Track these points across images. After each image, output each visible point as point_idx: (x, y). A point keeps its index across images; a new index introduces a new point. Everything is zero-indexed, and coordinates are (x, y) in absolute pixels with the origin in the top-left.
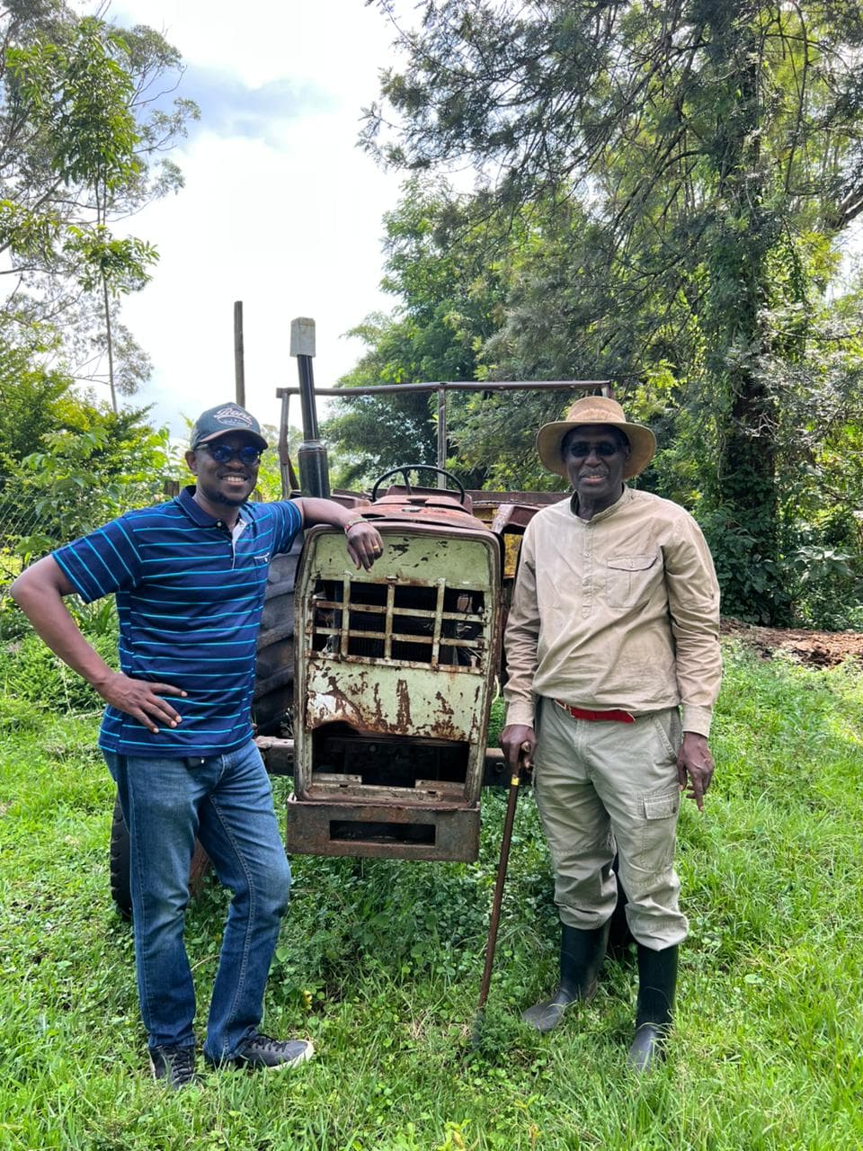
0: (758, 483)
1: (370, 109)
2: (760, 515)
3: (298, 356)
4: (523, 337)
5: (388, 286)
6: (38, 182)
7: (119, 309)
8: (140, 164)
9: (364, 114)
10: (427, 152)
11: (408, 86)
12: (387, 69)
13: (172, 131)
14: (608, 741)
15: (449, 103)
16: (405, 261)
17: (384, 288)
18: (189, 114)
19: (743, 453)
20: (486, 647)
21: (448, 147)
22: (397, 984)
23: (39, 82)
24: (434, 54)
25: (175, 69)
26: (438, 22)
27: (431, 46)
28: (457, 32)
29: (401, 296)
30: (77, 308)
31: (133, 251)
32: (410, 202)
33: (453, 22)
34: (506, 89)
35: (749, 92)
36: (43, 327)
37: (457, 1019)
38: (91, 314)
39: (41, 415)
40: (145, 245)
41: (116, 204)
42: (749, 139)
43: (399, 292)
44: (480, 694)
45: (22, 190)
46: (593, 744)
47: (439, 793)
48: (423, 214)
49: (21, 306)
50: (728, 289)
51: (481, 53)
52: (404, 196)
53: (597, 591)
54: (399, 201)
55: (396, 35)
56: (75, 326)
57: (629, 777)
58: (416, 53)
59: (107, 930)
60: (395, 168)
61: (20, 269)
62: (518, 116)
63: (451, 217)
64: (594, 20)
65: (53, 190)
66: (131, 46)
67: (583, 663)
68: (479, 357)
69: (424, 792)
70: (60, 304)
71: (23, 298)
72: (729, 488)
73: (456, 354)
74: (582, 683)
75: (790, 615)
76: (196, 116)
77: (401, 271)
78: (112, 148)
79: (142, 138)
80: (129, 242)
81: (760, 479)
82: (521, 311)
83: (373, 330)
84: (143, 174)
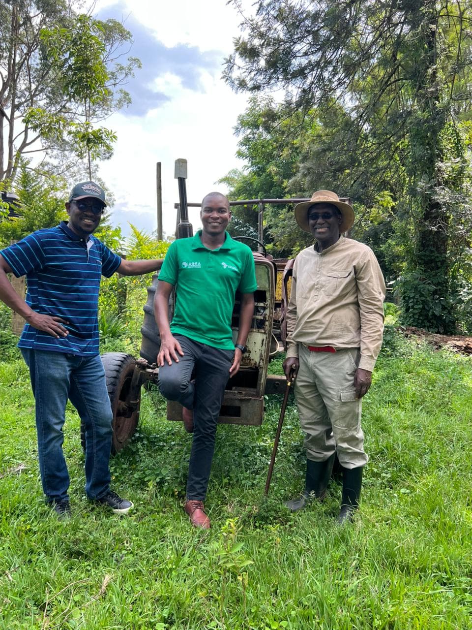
0: (437, 257)
1: (228, 58)
2: (439, 274)
3: (179, 178)
4: (308, 178)
5: (240, 154)
6: (56, 103)
7: (98, 169)
8: (109, 92)
9: (225, 62)
10: (259, 81)
11: (249, 47)
12: (237, 38)
13: (126, 74)
14: (324, 362)
15: (271, 55)
16: (249, 141)
17: (238, 156)
18: (136, 65)
19: (429, 241)
20: (267, 319)
21: (270, 79)
22: (221, 488)
23: (57, 48)
24: (263, 29)
25: (129, 42)
26: (264, 13)
27: (261, 25)
28: (275, 18)
29: (247, 160)
30: (76, 169)
31: (103, 135)
32: (252, 109)
33: (272, 12)
34: (301, 47)
35: (431, 46)
36: (57, 179)
37: (250, 504)
38: (83, 172)
39: (54, 219)
40: (110, 132)
41: (96, 113)
42: (430, 71)
43: (246, 158)
44: (264, 342)
45: (47, 108)
46: (317, 363)
47: (244, 392)
48: (260, 116)
49: (46, 168)
50: (419, 151)
51: (288, 29)
52: (249, 106)
53: (321, 288)
54: (247, 109)
55: (242, 20)
56: (75, 178)
57: (334, 380)
58: (253, 29)
59: (79, 462)
60: (241, 90)
61: (46, 149)
62: (307, 62)
63: (271, 116)
64: (348, 10)
65: (64, 107)
66: (106, 30)
67: (313, 324)
68: (286, 190)
69: (236, 392)
70: (67, 166)
71: (48, 164)
72: (422, 259)
73: (277, 191)
74: (312, 333)
75: (455, 328)
76: (140, 67)
77: (247, 147)
78: (94, 82)
79: (110, 78)
80: (101, 130)
81: (439, 255)
82: (308, 164)
83: (232, 179)
84: (111, 97)
